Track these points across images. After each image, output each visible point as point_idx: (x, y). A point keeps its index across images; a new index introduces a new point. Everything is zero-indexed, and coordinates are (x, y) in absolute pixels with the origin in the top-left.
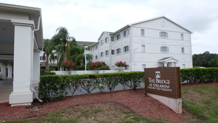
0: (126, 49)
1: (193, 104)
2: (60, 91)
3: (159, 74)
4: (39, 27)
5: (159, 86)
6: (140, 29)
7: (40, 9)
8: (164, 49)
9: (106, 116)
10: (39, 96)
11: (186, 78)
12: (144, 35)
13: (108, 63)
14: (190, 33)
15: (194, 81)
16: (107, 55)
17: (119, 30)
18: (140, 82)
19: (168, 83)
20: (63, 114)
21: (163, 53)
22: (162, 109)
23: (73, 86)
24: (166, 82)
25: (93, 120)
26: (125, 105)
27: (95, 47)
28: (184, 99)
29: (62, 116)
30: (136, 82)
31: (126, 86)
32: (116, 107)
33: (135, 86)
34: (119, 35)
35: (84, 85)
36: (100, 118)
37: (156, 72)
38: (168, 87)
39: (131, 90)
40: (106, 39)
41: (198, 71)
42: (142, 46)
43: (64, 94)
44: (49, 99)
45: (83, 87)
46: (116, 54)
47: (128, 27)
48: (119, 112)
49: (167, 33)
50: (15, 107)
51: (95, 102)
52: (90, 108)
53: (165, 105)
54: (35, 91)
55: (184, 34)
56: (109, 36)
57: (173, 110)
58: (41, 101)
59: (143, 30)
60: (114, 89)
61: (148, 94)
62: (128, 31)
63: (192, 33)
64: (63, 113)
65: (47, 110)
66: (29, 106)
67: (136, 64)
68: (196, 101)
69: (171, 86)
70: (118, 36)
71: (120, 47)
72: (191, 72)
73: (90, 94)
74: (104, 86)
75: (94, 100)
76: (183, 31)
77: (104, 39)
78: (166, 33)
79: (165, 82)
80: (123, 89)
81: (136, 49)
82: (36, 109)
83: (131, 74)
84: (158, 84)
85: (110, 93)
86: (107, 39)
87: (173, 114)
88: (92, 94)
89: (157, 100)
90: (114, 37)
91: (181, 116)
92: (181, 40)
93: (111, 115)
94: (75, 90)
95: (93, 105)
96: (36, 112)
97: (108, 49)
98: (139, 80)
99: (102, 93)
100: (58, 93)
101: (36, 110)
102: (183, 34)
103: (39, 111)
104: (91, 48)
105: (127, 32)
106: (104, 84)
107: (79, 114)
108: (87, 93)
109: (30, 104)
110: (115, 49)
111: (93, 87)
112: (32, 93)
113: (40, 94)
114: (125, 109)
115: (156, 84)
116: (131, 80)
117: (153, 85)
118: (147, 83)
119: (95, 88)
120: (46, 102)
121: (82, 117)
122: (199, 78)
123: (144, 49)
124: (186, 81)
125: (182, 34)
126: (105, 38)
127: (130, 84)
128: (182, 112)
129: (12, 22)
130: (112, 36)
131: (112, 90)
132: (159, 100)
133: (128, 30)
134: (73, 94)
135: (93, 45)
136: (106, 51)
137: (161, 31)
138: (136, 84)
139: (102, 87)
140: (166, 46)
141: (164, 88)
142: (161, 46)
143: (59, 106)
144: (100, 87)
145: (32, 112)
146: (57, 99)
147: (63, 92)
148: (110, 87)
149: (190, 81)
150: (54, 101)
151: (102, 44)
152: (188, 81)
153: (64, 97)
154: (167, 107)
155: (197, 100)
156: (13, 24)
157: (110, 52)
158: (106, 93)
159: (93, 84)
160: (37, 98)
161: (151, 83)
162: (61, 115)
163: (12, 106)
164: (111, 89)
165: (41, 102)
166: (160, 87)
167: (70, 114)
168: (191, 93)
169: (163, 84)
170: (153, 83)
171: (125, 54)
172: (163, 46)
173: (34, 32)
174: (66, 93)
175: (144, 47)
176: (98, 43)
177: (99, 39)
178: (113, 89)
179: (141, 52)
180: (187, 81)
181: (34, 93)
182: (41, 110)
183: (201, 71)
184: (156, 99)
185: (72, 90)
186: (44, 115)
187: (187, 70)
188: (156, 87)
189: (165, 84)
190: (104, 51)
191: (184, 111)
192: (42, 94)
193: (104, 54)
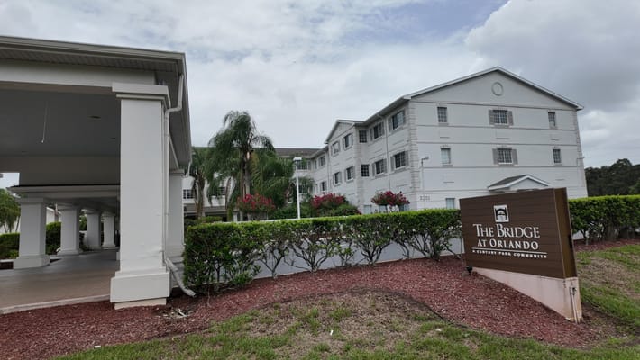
0: (400, 159)
1: (611, 294)
2: (241, 266)
3: (505, 211)
4: (180, 104)
5: (508, 244)
6: (435, 107)
7: (183, 54)
8: (504, 155)
9: (365, 327)
10: (186, 280)
11: (578, 223)
12: (446, 121)
13: (353, 199)
14: (575, 108)
15: (602, 234)
16: (349, 178)
17: (379, 113)
18: (448, 238)
19: (535, 233)
20: (251, 324)
21: (501, 166)
22: (522, 308)
23: (272, 252)
24: (528, 231)
25: (331, 338)
26: (414, 297)
27: (318, 161)
28: (584, 280)
29: (248, 329)
30: (437, 238)
31: (411, 249)
32: (391, 304)
33: (437, 249)
34: (380, 125)
35: (300, 248)
36: (350, 333)
37: (497, 207)
38: (534, 245)
39: (426, 258)
40: (346, 138)
41: (614, 204)
42: (442, 149)
43: (250, 272)
44: (211, 288)
45: (300, 251)
46: (374, 175)
47: (402, 104)
48: (399, 316)
49: (511, 112)
50: (126, 310)
51: (332, 291)
52: (321, 307)
53: (528, 298)
54: (175, 268)
55: (557, 112)
56: (353, 130)
57: (554, 312)
58: (190, 292)
59: (442, 110)
60: (380, 257)
61: (475, 269)
62: (404, 114)
63: (580, 107)
64: (251, 321)
65: (207, 317)
66: (161, 307)
67: (428, 198)
68: (619, 285)
69: (544, 242)
70: (376, 128)
71: (385, 157)
72: (592, 209)
73: (318, 270)
74: (354, 249)
75: (329, 287)
76: (555, 105)
77: (341, 139)
78: (506, 111)
79: (523, 232)
80: (404, 258)
81: (427, 158)
82: (179, 314)
83: (424, 215)
84: (502, 239)
85: (370, 267)
86: (350, 137)
87: (556, 322)
88: (323, 271)
89: (502, 284)
90: (365, 132)
91: (581, 327)
92: (551, 129)
93: (379, 324)
94: (278, 262)
95: (329, 297)
96: (180, 321)
97: (352, 163)
98: (446, 233)
99: (348, 268)
100: (235, 270)
101: (179, 317)
102: (554, 113)
103: (187, 318)
104: (310, 163)
105: (400, 117)
106: (353, 244)
107: (294, 322)
108: (310, 268)
109: (163, 303)
110: (371, 162)
111: (324, 251)
112: (168, 273)
113: (189, 275)
114: (417, 309)
115: (498, 239)
116: (423, 235)
117: (488, 243)
118: (470, 240)
119: (328, 255)
120: (204, 295)
121: (302, 330)
122: (616, 224)
123: (450, 158)
124: (580, 232)
125: (552, 115)
126: (342, 137)
127: (422, 244)
128: (583, 316)
129: (113, 90)
130: (361, 129)
131: (374, 258)
132: (509, 285)
133: (404, 111)
134: (273, 271)
135: (313, 156)
136: (348, 170)
137: (491, 108)
138: (437, 242)
139: (349, 252)
140: (508, 147)
141: (522, 249)
142: (495, 147)
143: (238, 303)
144: (343, 251)
145: (169, 323)
146: (234, 285)
147: (246, 268)
148: (369, 253)
149: (590, 232)
150: (224, 293)
151: (336, 151)
152: (587, 233)
153: (249, 279)
154: (534, 302)
155: (622, 282)
156: (118, 96)
157: (358, 171)
158: (357, 268)
159: (323, 246)
160: (182, 285)
161: (481, 238)
162: (245, 326)
163: (117, 307)
164: (371, 257)
165: (191, 297)
166: (511, 249)
167: (268, 324)
168: (600, 264)
169: (518, 239)
170: (489, 238)
171: (396, 172)
172: (500, 146)
173: (168, 116)
174: (257, 270)
175: (447, 152)
176: (326, 150)
177: (329, 140)
178: (377, 258)
179: (441, 165)
180: (584, 234)
181: (172, 273)
182: (192, 317)
183: (623, 203)
184: (502, 282)
185: (271, 261)
186: (200, 329)
187: (580, 202)
188: (497, 247)
189: (524, 238)
190: (342, 168)
191: (589, 314)
192: (193, 274)
193: (343, 176)
